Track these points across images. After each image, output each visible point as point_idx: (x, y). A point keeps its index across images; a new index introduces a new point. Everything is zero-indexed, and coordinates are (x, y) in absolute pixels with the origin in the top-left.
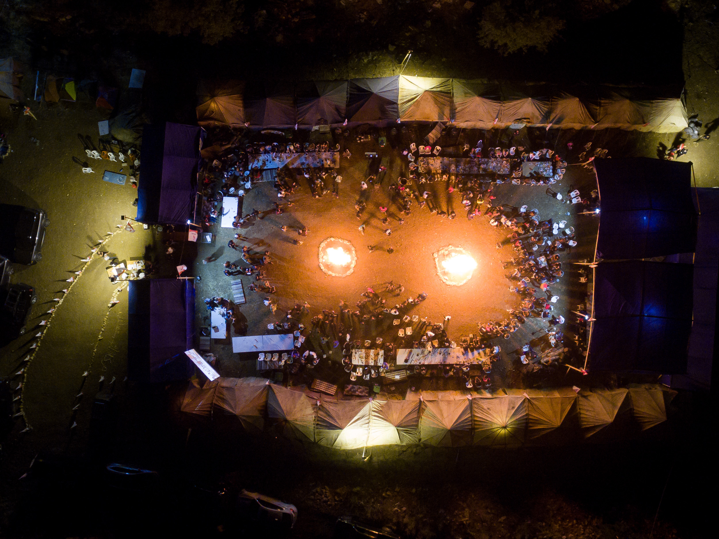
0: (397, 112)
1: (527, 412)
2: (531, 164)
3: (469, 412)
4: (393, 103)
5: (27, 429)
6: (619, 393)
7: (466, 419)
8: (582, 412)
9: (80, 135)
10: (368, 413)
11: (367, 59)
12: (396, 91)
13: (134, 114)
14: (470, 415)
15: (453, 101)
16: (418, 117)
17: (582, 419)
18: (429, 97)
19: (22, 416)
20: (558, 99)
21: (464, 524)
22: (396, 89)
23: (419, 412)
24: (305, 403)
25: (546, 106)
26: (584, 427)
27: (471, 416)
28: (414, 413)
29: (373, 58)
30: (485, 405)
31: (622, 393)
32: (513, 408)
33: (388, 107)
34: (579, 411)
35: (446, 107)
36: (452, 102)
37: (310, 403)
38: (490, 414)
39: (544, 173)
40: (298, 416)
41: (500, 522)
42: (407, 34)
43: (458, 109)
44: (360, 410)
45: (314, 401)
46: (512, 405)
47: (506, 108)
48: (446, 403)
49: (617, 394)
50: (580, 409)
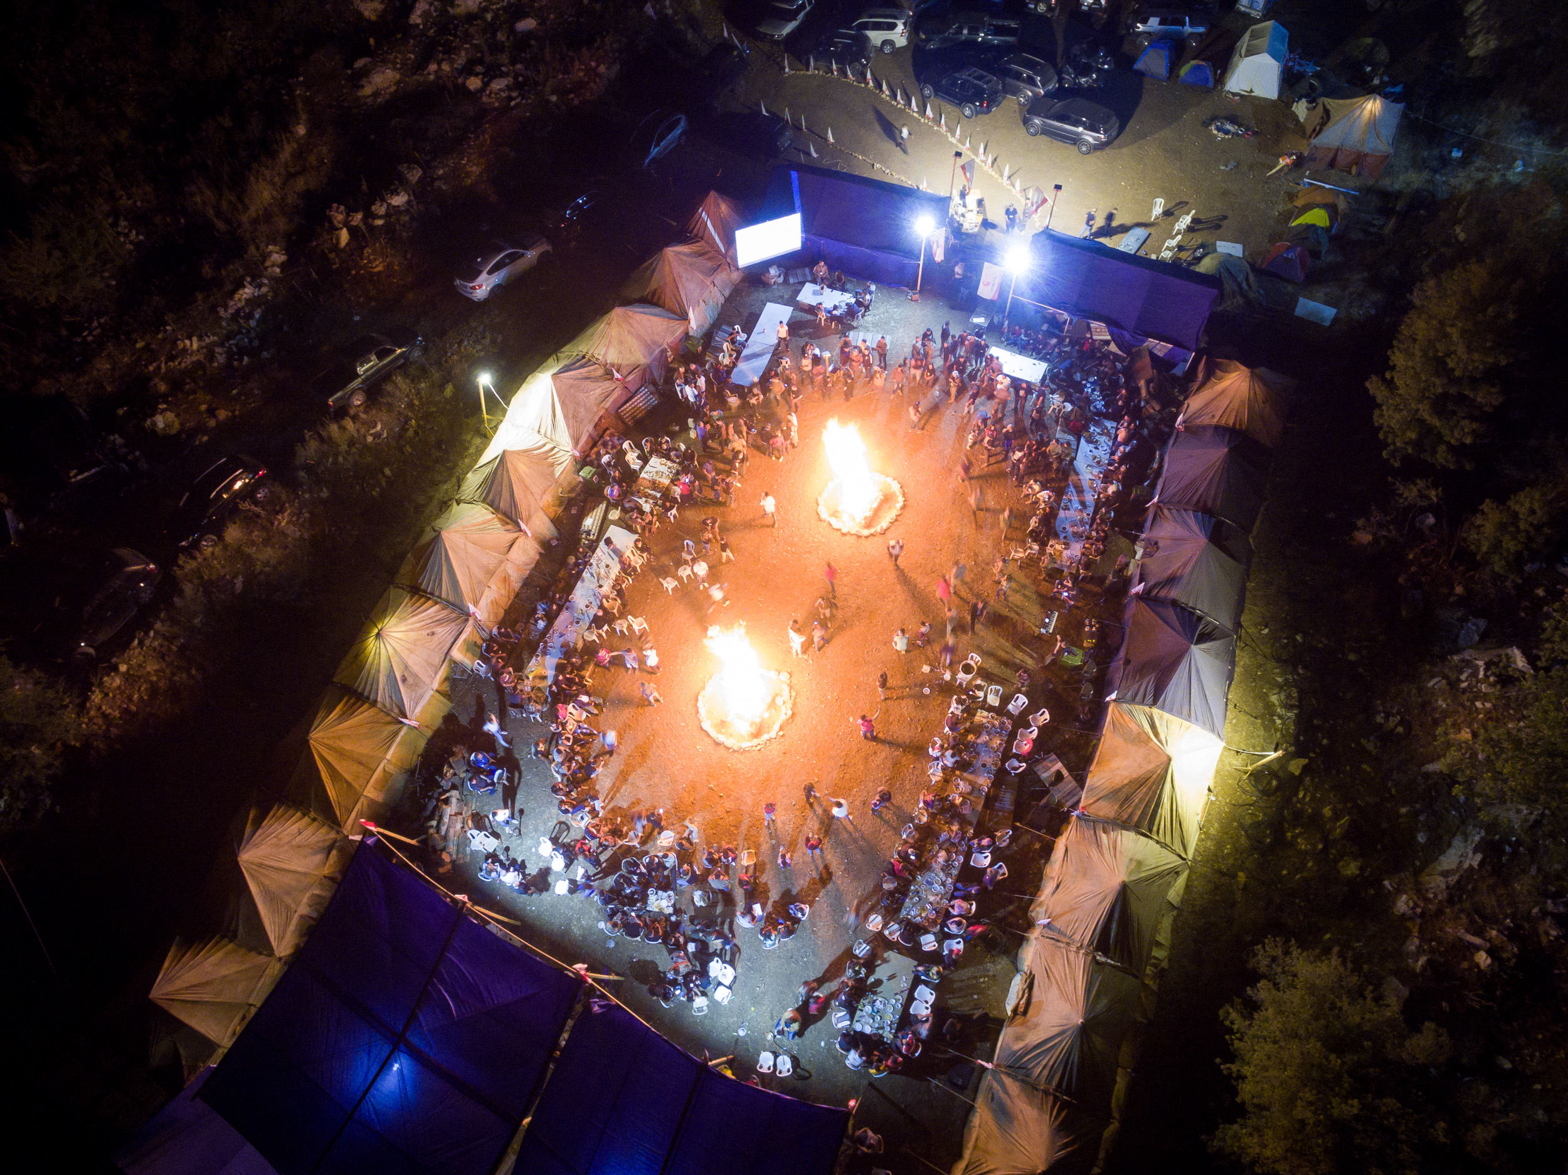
0: (1133, 700)
1: (379, 705)
2: (904, 983)
3: (451, 599)
4: (1156, 697)
5: (787, 70)
6: (284, 932)
7: (440, 585)
8: (306, 819)
9: (1225, 218)
10: (556, 438)
11: (1277, 703)
12: (1185, 711)
13: (1244, 285)
14: (444, 595)
15: (1127, 830)
16: (1109, 739)
17: (291, 812)
18: (1151, 766)
19: (808, 70)
20: (1056, 1118)
21: (277, 513)
22: (1190, 716)
23: (505, 514)
24: (628, 356)
25: (1046, 1072)
26: (275, 807)
27: (440, 597)
28: (508, 505)
29: (1280, 717)
30: (444, 633)
31: (281, 938)
32: (404, 680)
33: (1149, 682)
34: (312, 815)
35: (1116, 807)
36: (1125, 825)
37: (625, 363)
38: (421, 628)
39: (868, 1008)
40: (614, 331)
41: (235, 577)
42: (1327, 811)
43: (1104, 836)
44: (568, 425)
45: (625, 372)
46: (410, 680)
47: (1072, 956)
48: (491, 567)
49: (287, 925)
50: (314, 820)
